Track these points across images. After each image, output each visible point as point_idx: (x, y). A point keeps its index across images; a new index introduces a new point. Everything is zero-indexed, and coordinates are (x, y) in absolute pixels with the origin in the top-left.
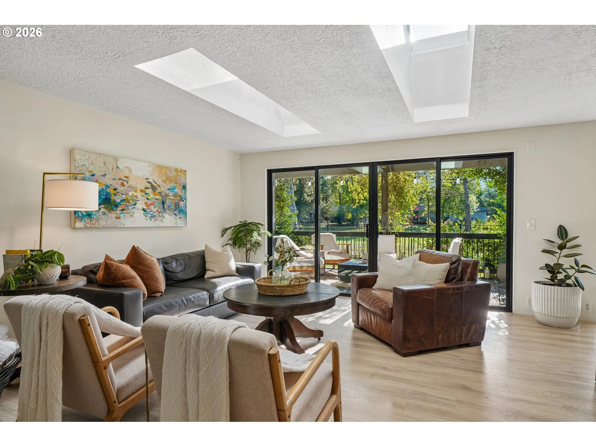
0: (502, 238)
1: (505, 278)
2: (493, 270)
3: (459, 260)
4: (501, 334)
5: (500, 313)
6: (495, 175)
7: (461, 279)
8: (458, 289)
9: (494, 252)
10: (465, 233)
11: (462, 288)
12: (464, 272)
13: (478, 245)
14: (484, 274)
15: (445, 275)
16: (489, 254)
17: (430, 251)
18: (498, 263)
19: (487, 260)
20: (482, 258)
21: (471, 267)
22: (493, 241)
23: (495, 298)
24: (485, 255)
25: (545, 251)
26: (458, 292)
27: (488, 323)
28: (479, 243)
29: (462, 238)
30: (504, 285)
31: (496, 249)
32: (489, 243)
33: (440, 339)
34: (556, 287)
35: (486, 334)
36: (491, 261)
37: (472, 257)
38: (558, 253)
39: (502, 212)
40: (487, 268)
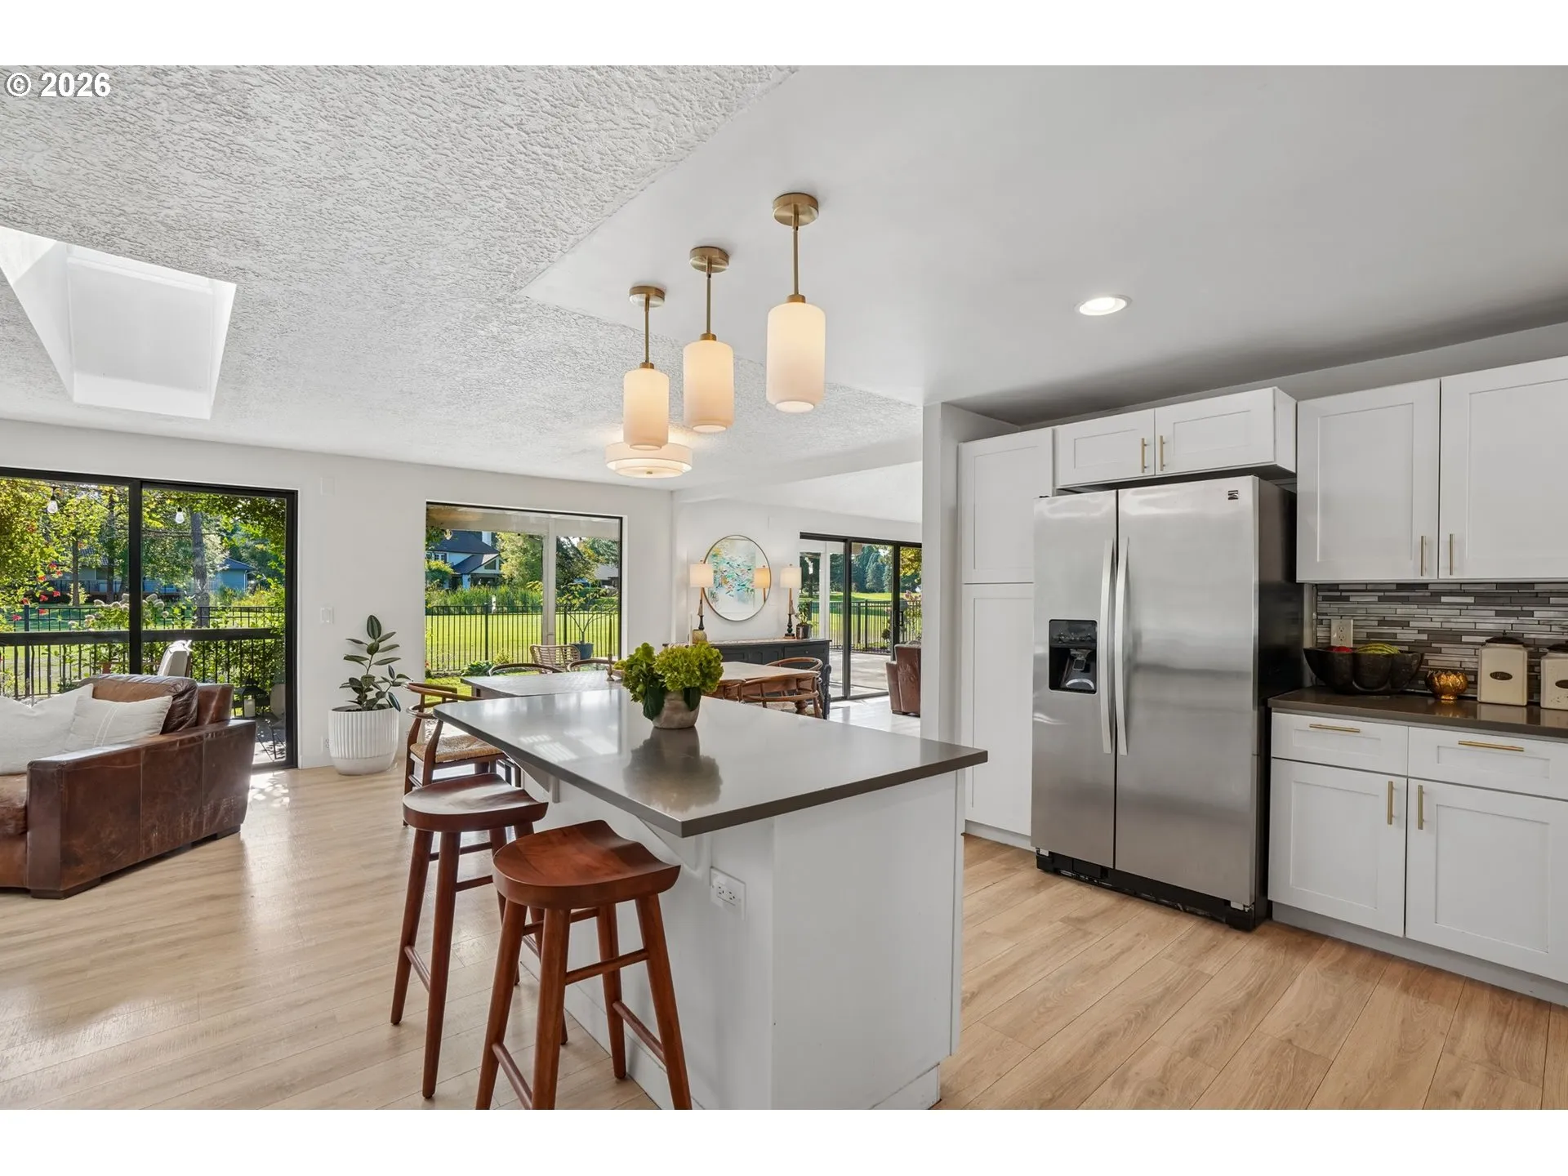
0: (280, 637)
1: (284, 711)
2: (262, 699)
3: (191, 688)
4: (276, 805)
5: (276, 773)
6: (266, 514)
7: (198, 723)
8: (192, 740)
9: (264, 665)
10: (197, 628)
11: (201, 737)
12: (202, 708)
13: (229, 652)
14: (243, 710)
15: (161, 719)
16: (253, 669)
17: (121, 677)
18: (272, 685)
19: (250, 680)
20: (237, 678)
21: (217, 697)
22: (261, 642)
23: (266, 750)
24: (245, 671)
25: (349, 658)
26: (192, 749)
27: (252, 795)
28: (231, 649)
29: (190, 641)
30: (282, 723)
31: (267, 657)
32: (252, 646)
33: (153, 840)
34: (364, 713)
35: (249, 813)
36: (257, 683)
37: (216, 677)
38: (366, 659)
39: (279, 586)
40: (250, 697)
